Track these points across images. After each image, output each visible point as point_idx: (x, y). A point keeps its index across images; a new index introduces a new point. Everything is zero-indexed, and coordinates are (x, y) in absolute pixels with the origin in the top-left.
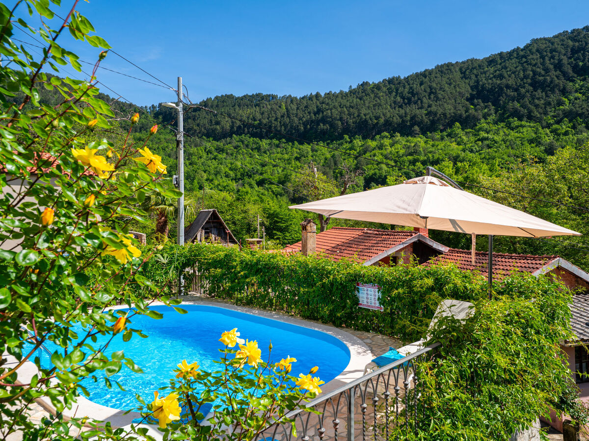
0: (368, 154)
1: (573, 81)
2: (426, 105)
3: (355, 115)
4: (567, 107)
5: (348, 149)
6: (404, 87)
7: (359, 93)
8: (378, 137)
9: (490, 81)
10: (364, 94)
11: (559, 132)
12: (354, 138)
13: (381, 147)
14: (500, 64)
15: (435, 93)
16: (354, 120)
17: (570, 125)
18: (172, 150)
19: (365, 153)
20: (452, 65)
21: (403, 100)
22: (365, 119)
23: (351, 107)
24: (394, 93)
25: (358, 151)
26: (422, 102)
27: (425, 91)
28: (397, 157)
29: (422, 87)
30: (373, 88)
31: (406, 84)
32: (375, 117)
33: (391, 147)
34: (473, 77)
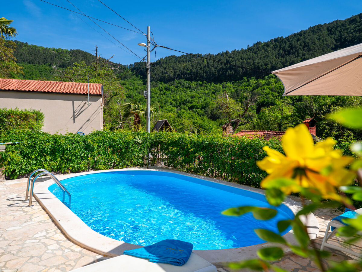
0: (259, 89)
2: (301, 55)
3: (251, 64)
5: (246, 86)
6: (286, 43)
7: (254, 49)
8: (266, 77)
9: (351, 35)
10: (257, 50)
12: (251, 79)
13: (268, 84)
14: (359, 22)
15: (308, 46)
16: (250, 67)
18: (141, 90)
19: (257, 88)
20: (321, 26)
21: (285, 52)
22: (258, 66)
23: (249, 59)
24: (278, 48)
25: (253, 87)
26: (298, 53)
27: (301, 45)
28: (280, 90)
29: (299, 43)
30: (264, 45)
31: (287, 41)
32: (265, 64)
33: (275, 83)
34: (337, 33)
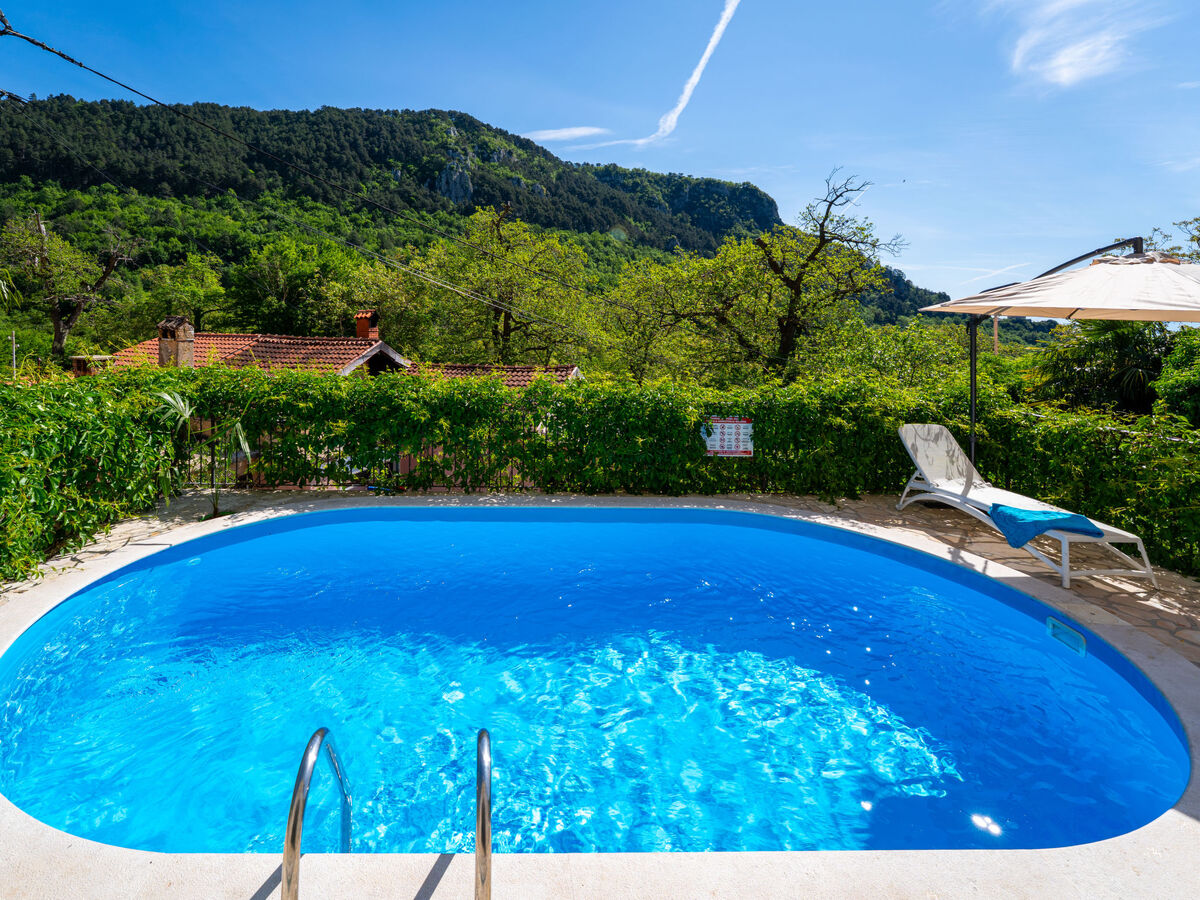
0: (75, 214)
1: (370, 167)
2: (181, 156)
3: (46, 146)
4: (364, 194)
5: (33, 200)
6: (142, 120)
7: (52, 109)
8: (94, 188)
9: (275, 143)
10: (62, 114)
11: (359, 222)
12: (46, 185)
13: (102, 206)
14: (287, 125)
15: (195, 141)
16: (43, 152)
17: (370, 216)
19: (70, 210)
20: (220, 108)
21: (141, 140)
22: (68, 156)
23: (34, 129)
24: (123, 127)
25: (55, 206)
26: (173, 150)
27: (178, 133)
28: (135, 225)
29: (174, 127)
30: (82, 108)
31: (145, 117)
32: (88, 155)
33: (122, 208)
34: (251, 132)
